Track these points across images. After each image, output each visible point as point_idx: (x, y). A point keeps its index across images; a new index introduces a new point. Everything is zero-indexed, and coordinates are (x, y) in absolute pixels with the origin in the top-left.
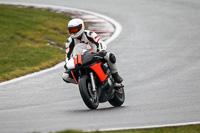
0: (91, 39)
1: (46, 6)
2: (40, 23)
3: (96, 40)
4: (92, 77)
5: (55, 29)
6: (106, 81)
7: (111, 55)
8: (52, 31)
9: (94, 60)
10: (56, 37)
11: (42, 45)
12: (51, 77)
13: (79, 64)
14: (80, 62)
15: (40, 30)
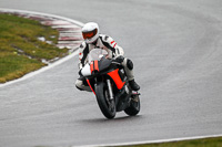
0: (106, 45)
1: (12, 11)
2: (6, 30)
3: (112, 45)
4: (109, 84)
5: (23, 36)
6: (123, 88)
7: (128, 61)
8: (19, 38)
9: (112, 66)
10: (24, 45)
11: (8, 54)
12: (18, 88)
13: (95, 71)
14: (97, 68)
15: (6, 37)
